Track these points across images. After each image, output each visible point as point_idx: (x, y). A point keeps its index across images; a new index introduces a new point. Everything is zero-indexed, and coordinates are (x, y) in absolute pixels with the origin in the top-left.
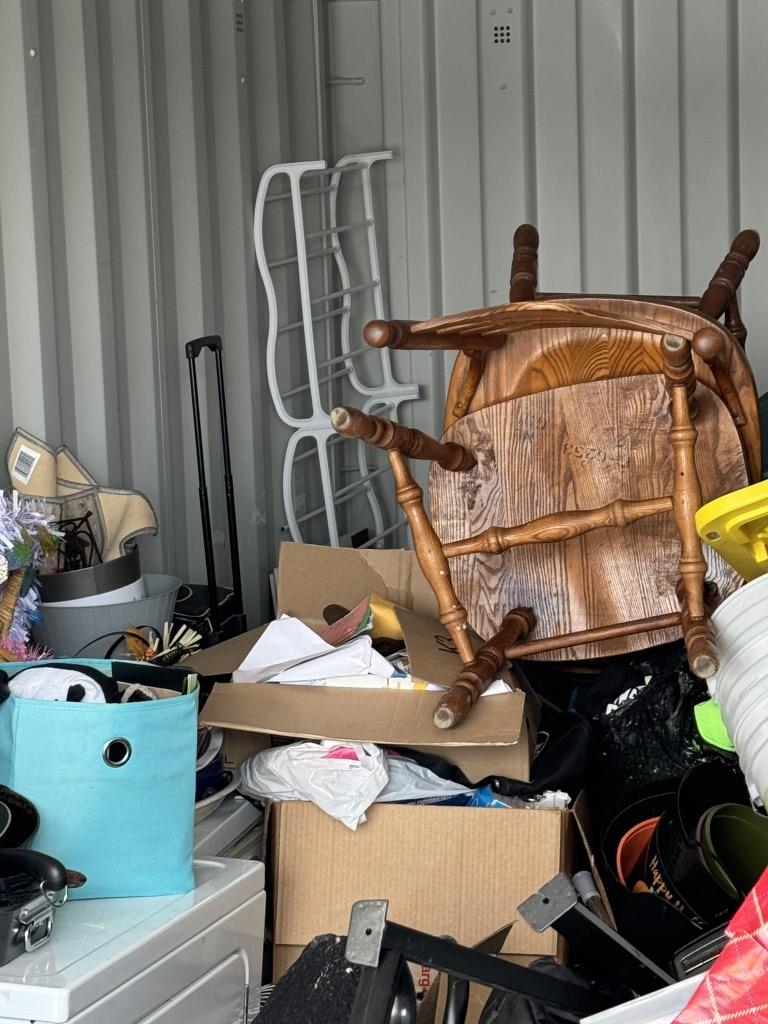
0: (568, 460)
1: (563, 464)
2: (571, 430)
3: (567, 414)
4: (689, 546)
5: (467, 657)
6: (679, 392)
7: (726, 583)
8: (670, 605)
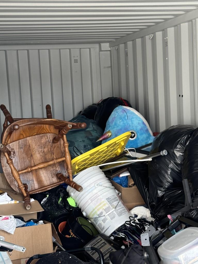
0: (31, 152)
1: (30, 153)
2: (31, 146)
3: (30, 143)
4: (69, 166)
5: (25, 195)
6: (65, 136)
7: (65, 174)
8: (55, 180)
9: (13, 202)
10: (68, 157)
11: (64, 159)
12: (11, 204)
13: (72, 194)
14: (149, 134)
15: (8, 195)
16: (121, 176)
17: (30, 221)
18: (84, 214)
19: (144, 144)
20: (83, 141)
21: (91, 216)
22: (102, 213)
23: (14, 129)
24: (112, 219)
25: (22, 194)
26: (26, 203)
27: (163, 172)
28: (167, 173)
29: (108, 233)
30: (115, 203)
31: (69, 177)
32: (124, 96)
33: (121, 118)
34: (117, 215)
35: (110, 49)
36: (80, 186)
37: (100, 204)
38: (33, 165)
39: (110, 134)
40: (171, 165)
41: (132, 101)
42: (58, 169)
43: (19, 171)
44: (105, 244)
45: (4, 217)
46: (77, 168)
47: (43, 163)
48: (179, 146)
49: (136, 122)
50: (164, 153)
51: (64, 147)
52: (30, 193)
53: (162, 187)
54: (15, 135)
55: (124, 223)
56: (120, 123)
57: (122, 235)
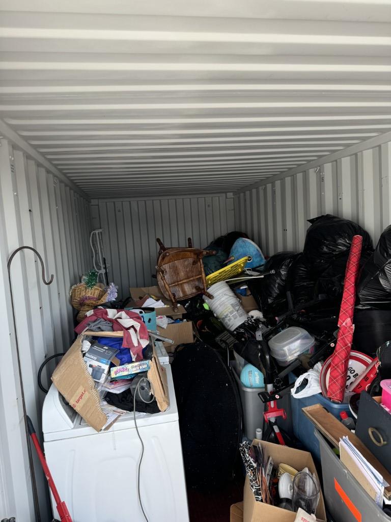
0: (178, 271)
2: (178, 267)
4: (204, 281)
5: (174, 301)
6: (201, 260)
7: (201, 287)
8: (194, 291)
9: (166, 306)
10: (203, 275)
11: (200, 276)
12: (164, 308)
13: (206, 301)
14: (262, 258)
15: (162, 301)
16: (242, 288)
17: (177, 319)
18: (215, 315)
19: (258, 265)
20: (214, 263)
21: (220, 317)
22: (227, 315)
23: (166, 256)
24: (235, 319)
25: (171, 301)
26: (174, 307)
27: (272, 286)
28: (275, 286)
29: (233, 329)
30: (237, 308)
31: (204, 289)
32: (243, 231)
33: (241, 247)
34: (238, 317)
35: (233, 197)
36: (212, 296)
37: (226, 308)
38: (179, 280)
39: (233, 258)
40: (278, 281)
41: (249, 234)
42: (197, 283)
43: (170, 284)
44: (230, 337)
45: (159, 316)
46: (210, 282)
47: (186, 279)
48: (283, 267)
49: (252, 250)
50: (273, 272)
51: (201, 268)
52: (178, 300)
53: (271, 296)
54: (166, 259)
55: (243, 322)
56: (241, 250)
57: (242, 330)
